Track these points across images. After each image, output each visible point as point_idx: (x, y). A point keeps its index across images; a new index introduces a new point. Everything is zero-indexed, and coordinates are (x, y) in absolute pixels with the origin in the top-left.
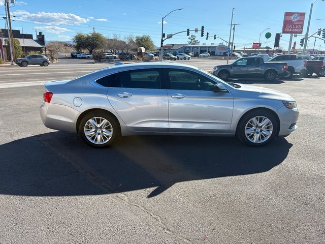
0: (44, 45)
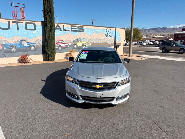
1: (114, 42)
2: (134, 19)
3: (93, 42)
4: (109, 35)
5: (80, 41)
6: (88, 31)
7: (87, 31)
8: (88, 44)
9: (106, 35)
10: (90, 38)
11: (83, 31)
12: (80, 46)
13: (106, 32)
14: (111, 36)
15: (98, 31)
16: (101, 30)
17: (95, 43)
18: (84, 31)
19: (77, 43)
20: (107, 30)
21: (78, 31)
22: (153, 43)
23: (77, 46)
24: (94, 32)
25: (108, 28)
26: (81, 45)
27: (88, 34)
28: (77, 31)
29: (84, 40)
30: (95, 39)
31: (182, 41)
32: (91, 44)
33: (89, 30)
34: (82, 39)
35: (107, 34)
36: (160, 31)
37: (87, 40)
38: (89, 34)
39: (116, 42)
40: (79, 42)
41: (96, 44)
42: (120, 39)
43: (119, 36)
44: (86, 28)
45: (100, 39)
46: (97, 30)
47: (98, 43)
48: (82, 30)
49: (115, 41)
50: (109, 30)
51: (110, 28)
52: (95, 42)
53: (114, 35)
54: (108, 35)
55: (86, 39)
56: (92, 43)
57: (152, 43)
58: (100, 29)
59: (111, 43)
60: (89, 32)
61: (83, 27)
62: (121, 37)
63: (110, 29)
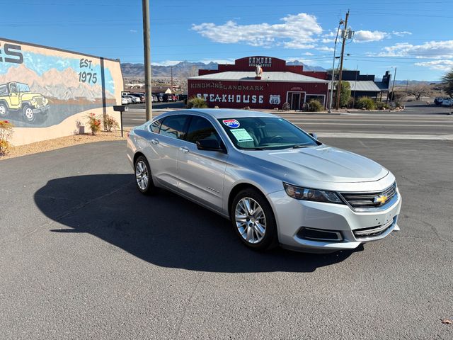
0: (387, 88)
1: (101, 96)
2: (150, 40)
3: (51, 95)
4: (88, 77)
5: (15, 91)
6: (37, 63)
7: (31, 60)
8: (40, 102)
9: (83, 77)
10: (42, 84)
11: (21, 61)
12: (17, 107)
13: (81, 67)
14: (94, 80)
15: (63, 63)
16: (68, 62)
17: (57, 99)
18: (25, 61)
19: (7, 99)
20: (84, 64)
21: (7, 60)
22: (141, 99)
23: (7, 109)
24: (51, 67)
25: (85, 58)
26: (20, 106)
27: (36, 71)
28: (4, 60)
29: (28, 90)
30: (56, 87)
31: (204, 95)
32: (47, 102)
33: (39, 60)
34: (21, 87)
35: (84, 73)
36: (131, 72)
37: (36, 89)
38: (38, 70)
39: (106, 97)
40: (13, 94)
41: (61, 100)
42: (114, 88)
43: (111, 81)
44: (30, 53)
45: (69, 88)
46: (59, 62)
47: (63, 98)
48: (18, 58)
49: (104, 94)
50: (89, 64)
51: (89, 59)
52: (56, 96)
53: (99, 77)
54: (86, 76)
55: (32, 86)
56: (48, 98)
57: (138, 100)
58: (66, 59)
59: (96, 99)
60: (39, 66)
61: (19, 48)
62: (114, 82)
63: (90, 61)
